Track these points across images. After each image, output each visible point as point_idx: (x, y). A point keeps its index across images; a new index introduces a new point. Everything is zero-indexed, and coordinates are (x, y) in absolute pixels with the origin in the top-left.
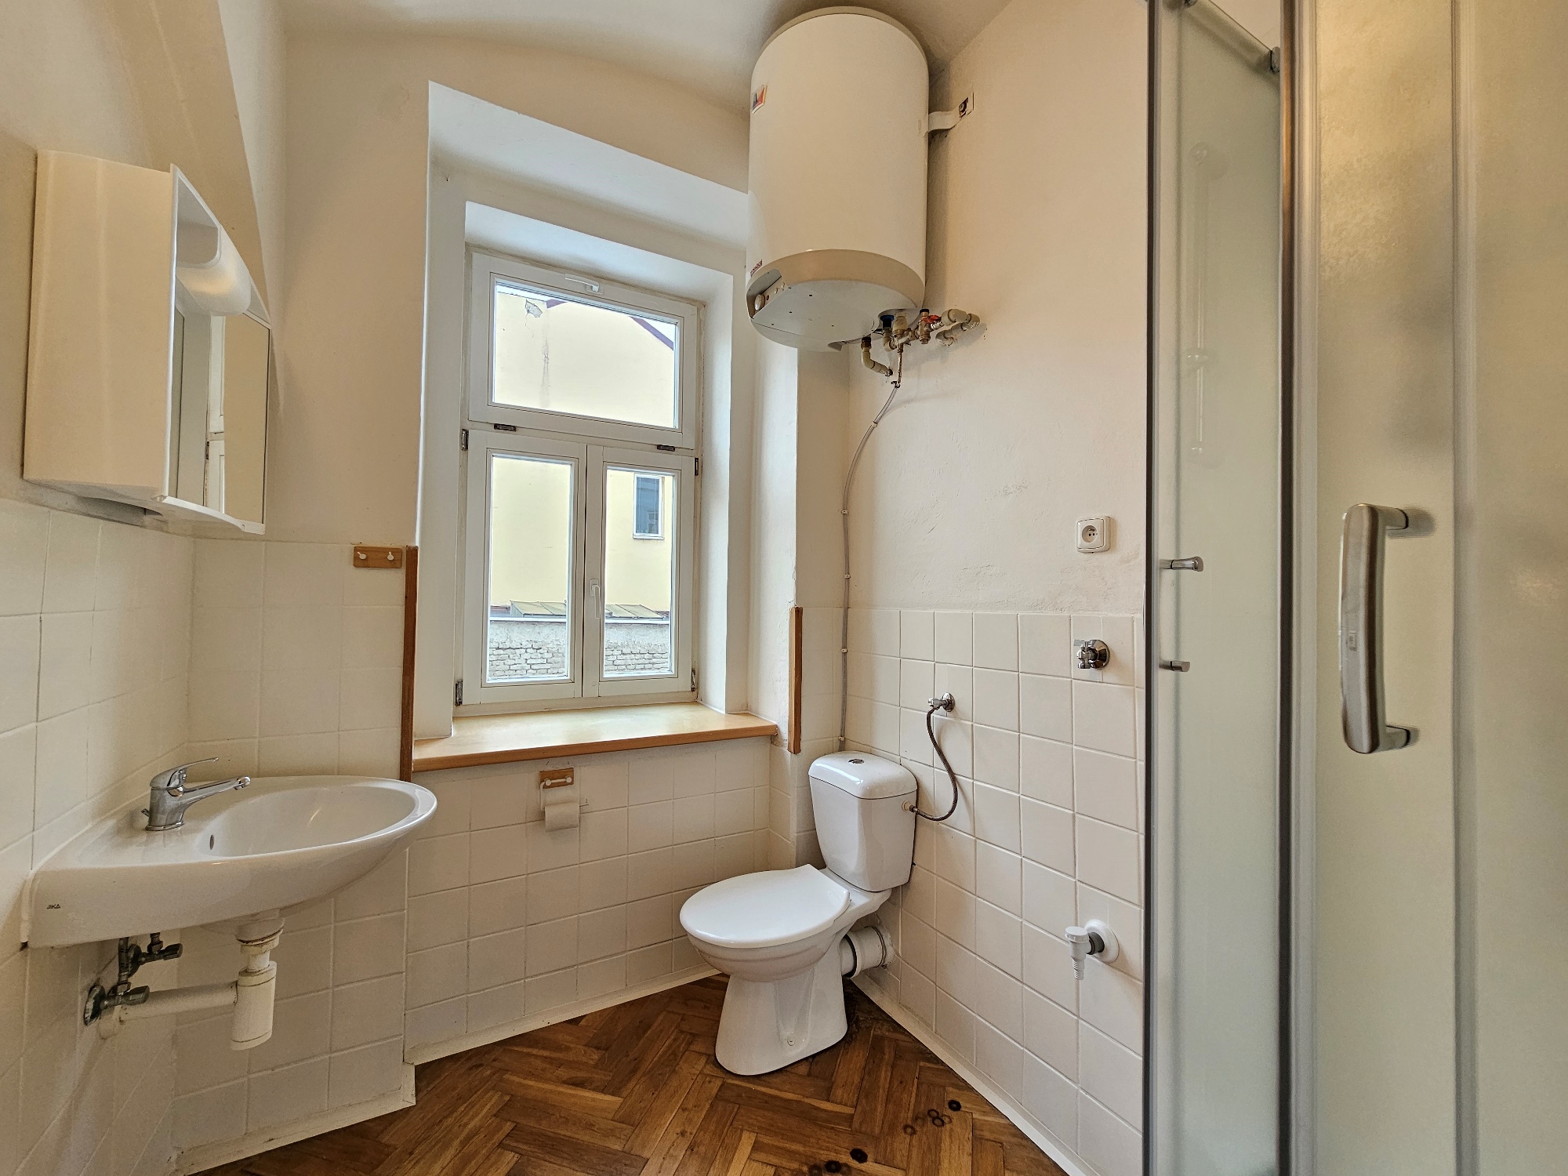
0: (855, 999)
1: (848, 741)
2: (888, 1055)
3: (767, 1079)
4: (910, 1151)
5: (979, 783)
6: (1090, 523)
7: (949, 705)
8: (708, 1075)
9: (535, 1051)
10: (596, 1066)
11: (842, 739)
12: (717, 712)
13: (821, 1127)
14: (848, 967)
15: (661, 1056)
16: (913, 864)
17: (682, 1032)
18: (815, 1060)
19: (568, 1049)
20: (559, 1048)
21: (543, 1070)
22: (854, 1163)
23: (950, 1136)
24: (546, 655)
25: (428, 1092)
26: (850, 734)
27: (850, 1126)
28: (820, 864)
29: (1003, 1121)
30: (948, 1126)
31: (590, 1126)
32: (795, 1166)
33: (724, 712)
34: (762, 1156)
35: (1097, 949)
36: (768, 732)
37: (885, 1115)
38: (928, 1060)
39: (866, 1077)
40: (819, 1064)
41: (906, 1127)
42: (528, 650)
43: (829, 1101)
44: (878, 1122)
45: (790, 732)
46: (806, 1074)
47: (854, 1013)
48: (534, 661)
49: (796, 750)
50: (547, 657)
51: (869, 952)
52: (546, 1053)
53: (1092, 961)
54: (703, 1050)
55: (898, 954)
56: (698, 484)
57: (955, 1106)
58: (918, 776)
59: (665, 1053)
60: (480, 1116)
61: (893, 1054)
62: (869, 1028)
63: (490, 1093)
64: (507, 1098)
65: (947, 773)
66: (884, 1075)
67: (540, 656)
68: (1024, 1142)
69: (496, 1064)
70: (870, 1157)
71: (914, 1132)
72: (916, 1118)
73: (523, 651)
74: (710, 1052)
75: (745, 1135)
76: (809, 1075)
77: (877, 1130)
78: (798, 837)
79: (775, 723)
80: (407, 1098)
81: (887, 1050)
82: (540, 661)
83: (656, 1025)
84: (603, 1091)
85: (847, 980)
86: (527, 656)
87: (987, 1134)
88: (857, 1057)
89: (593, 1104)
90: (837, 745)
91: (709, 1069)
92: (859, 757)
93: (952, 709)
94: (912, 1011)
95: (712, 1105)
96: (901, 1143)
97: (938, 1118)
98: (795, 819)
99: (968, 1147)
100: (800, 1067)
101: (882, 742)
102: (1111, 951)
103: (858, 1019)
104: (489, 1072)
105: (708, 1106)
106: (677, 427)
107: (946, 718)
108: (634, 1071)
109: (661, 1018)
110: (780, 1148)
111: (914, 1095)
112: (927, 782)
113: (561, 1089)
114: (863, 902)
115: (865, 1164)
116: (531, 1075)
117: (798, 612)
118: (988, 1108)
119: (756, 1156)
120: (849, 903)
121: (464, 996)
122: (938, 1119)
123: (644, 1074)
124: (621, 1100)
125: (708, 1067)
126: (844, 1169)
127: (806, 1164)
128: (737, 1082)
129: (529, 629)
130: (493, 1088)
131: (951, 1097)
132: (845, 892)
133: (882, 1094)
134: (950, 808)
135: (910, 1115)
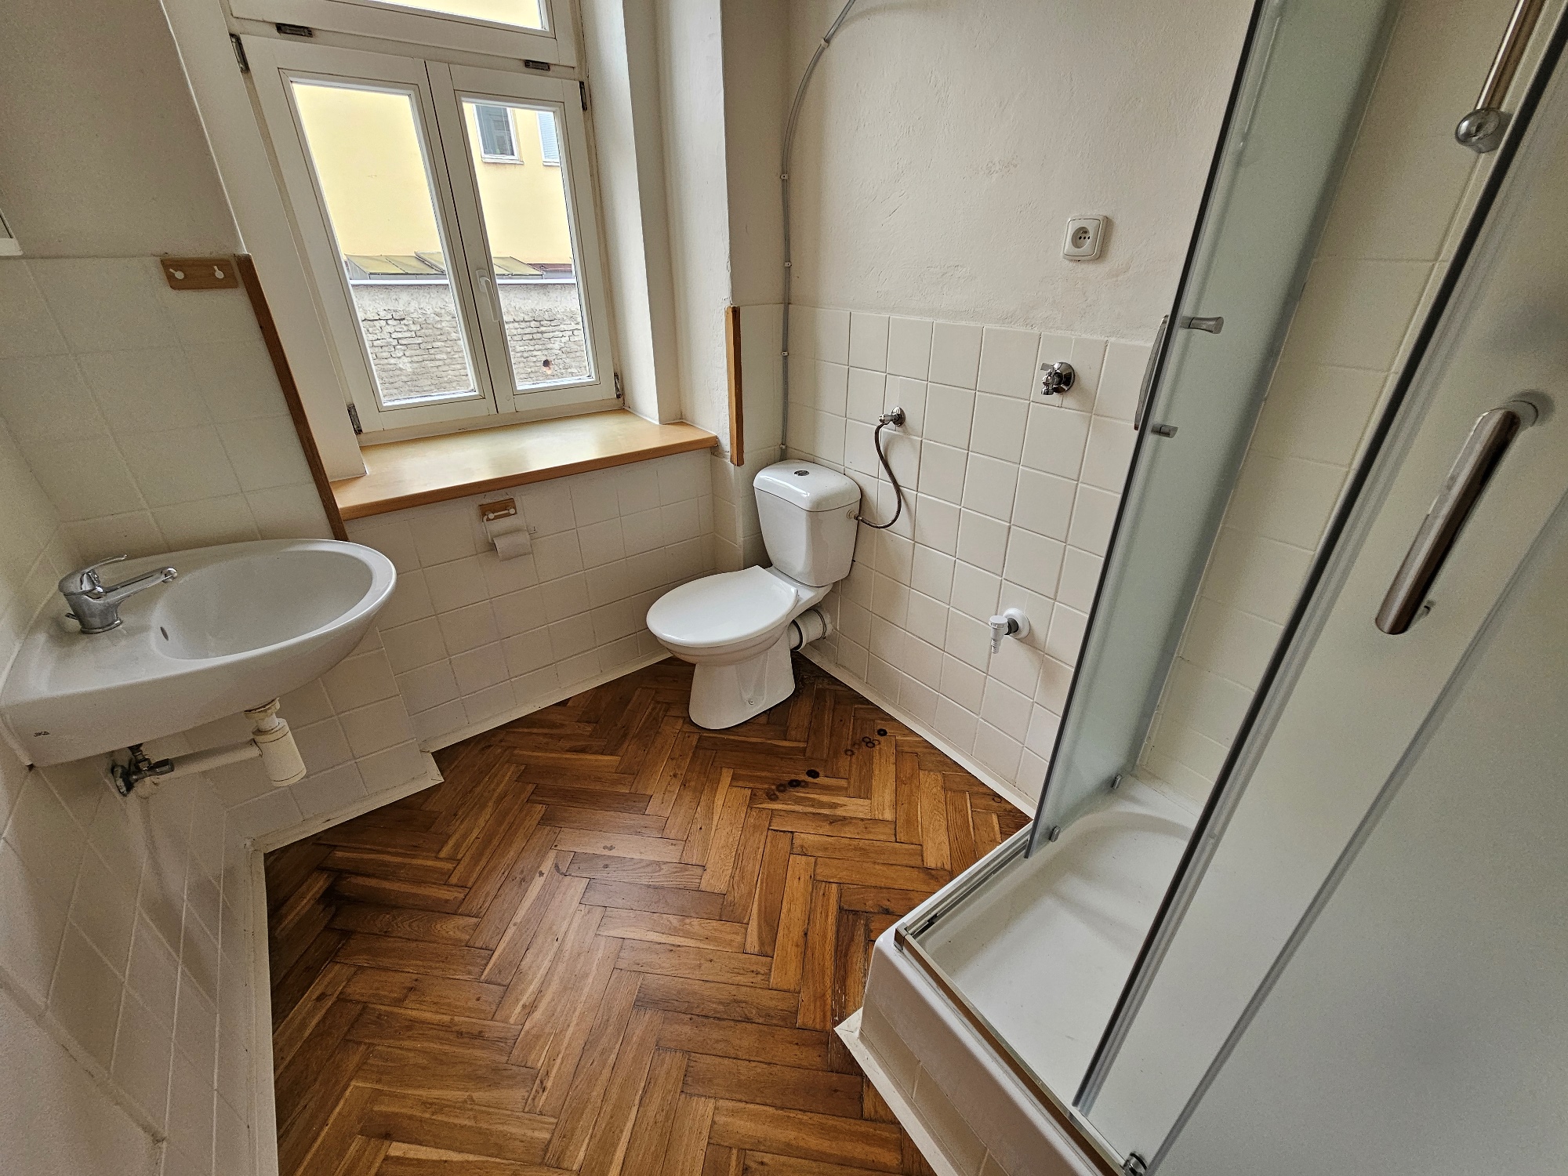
0: (800, 662)
1: (790, 450)
2: (829, 702)
3: (734, 730)
4: (850, 766)
5: (923, 495)
6: (1083, 224)
7: (899, 419)
8: (686, 733)
9: (535, 730)
10: (591, 736)
11: (784, 447)
12: (650, 422)
13: (782, 758)
14: (795, 642)
15: (645, 723)
16: (853, 561)
17: (658, 702)
18: (772, 712)
19: (562, 726)
20: (553, 725)
21: (547, 743)
22: (810, 779)
23: (880, 753)
24: (413, 328)
25: (451, 771)
26: (793, 442)
27: (804, 755)
28: (766, 563)
29: (917, 739)
30: (877, 747)
31: (598, 779)
32: (766, 786)
33: (657, 423)
34: (740, 783)
35: (1013, 630)
36: (708, 444)
37: (830, 744)
38: (862, 703)
39: (813, 720)
40: (775, 716)
41: (846, 751)
42: (390, 322)
43: (786, 740)
44: (826, 751)
45: (731, 444)
46: (766, 723)
47: (800, 674)
48: (399, 335)
49: (740, 462)
50: (415, 329)
51: (812, 630)
52: (546, 731)
53: (1008, 640)
54: (678, 714)
55: (836, 629)
56: (589, 123)
57: (883, 733)
58: (861, 485)
59: (647, 719)
60: (504, 783)
61: (833, 701)
62: (813, 684)
63: (506, 766)
64: (523, 768)
65: (892, 485)
66: (827, 718)
67: (405, 328)
68: (933, 751)
69: (503, 744)
70: (821, 774)
71: (853, 754)
72: (853, 745)
73: (383, 323)
74: (685, 715)
75: (725, 770)
76: (768, 723)
77: (825, 756)
78: (745, 541)
79: (715, 434)
80: (433, 777)
81: (828, 699)
82: (408, 334)
83: (634, 699)
84: (602, 754)
85: (794, 652)
86: (391, 329)
87: (906, 749)
88: (805, 707)
89: (597, 763)
90: (778, 453)
91: (687, 728)
92: (803, 467)
93: (901, 424)
94: (848, 669)
95: (694, 753)
96: (844, 762)
97: (870, 742)
98: (741, 526)
99: (892, 759)
100: (760, 719)
101: (825, 451)
102: (1024, 632)
103: (803, 678)
104: (499, 750)
105: (691, 755)
106: (548, 29)
107: (894, 432)
108: (625, 736)
109: (637, 693)
110: (751, 776)
111: (851, 729)
112: (871, 492)
113: (564, 756)
114: (808, 596)
115: (818, 779)
116: (538, 748)
117: (736, 312)
118: (907, 732)
119: (735, 784)
120: (798, 599)
121: (459, 699)
122: (870, 744)
123: (633, 737)
124: (620, 758)
125: (685, 726)
126: (803, 784)
127: (774, 784)
128: (711, 735)
129: (382, 295)
130: (508, 762)
131: (879, 727)
132: (793, 590)
133: (827, 731)
134: (893, 518)
135: (849, 742)
